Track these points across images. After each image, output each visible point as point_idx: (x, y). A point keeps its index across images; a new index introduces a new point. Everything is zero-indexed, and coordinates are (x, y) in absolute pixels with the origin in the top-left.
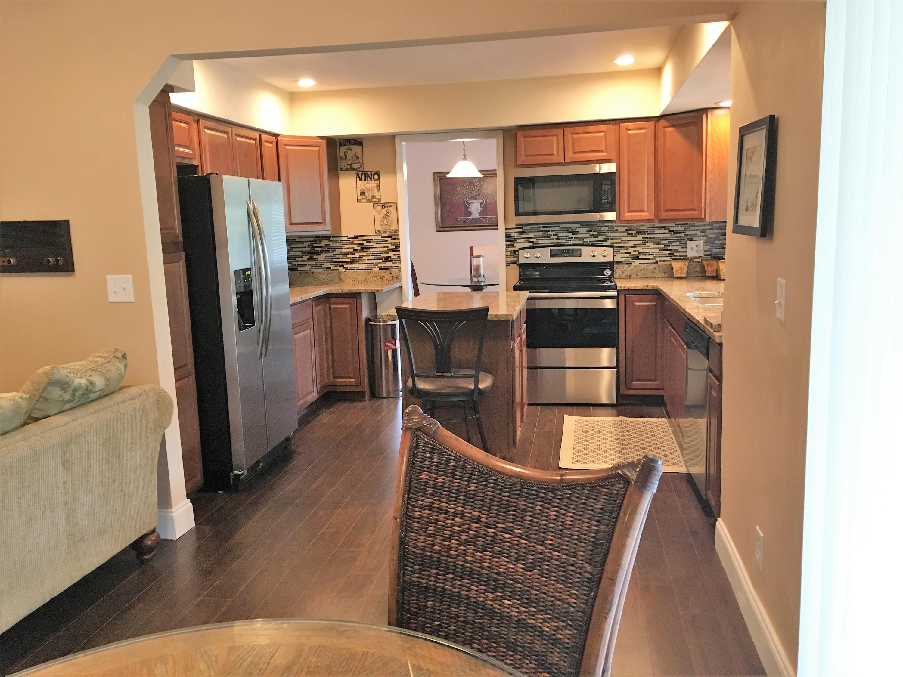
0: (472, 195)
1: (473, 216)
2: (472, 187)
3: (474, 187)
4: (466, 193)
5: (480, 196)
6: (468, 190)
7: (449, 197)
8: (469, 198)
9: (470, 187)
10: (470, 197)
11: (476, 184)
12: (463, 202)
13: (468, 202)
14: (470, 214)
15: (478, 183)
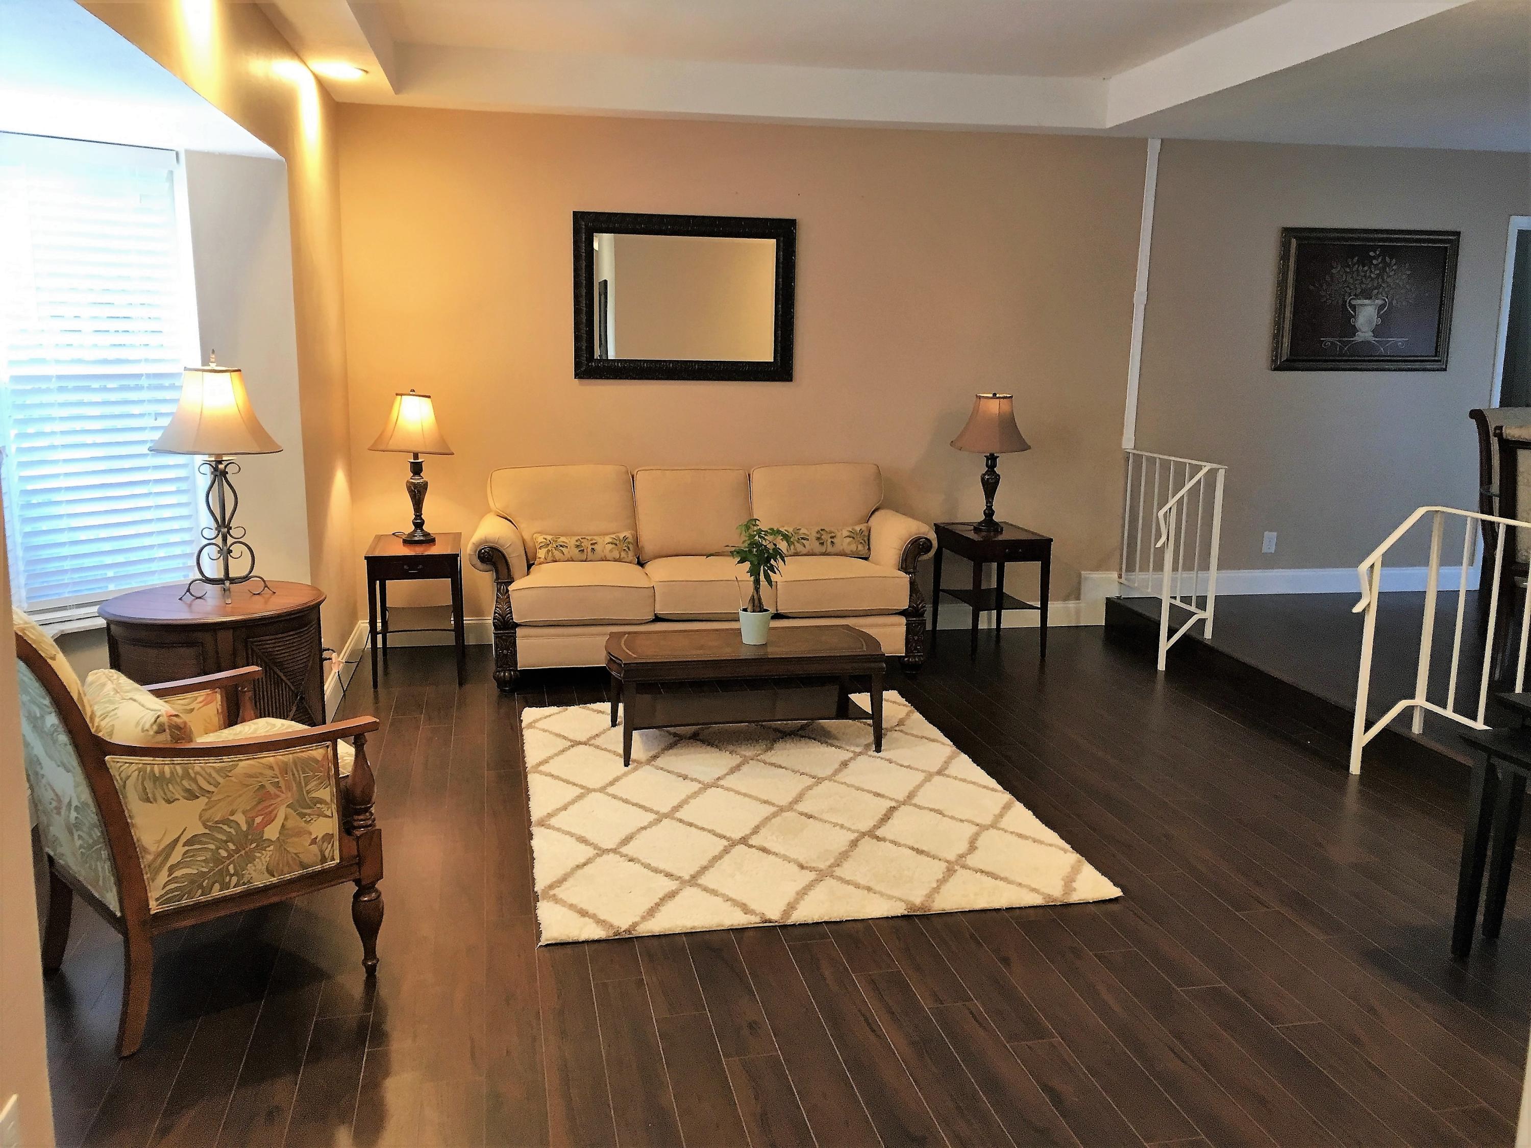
0: (1363, 286)
1: (1360, 337)
2: (1366, 268)
3: (1370, 268)
4: (1351, 281)
5: (1381, 290)
6: (1355, 275)
7: (1311, 287)
8: (1355, 295)
9: (1361, 267)
10: (1359, 291)
11: (1375, 262)
12: (1340, 302)
13: (1353, 302)
14: (1354, 330)
15: (1380, 260)
